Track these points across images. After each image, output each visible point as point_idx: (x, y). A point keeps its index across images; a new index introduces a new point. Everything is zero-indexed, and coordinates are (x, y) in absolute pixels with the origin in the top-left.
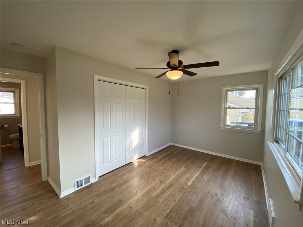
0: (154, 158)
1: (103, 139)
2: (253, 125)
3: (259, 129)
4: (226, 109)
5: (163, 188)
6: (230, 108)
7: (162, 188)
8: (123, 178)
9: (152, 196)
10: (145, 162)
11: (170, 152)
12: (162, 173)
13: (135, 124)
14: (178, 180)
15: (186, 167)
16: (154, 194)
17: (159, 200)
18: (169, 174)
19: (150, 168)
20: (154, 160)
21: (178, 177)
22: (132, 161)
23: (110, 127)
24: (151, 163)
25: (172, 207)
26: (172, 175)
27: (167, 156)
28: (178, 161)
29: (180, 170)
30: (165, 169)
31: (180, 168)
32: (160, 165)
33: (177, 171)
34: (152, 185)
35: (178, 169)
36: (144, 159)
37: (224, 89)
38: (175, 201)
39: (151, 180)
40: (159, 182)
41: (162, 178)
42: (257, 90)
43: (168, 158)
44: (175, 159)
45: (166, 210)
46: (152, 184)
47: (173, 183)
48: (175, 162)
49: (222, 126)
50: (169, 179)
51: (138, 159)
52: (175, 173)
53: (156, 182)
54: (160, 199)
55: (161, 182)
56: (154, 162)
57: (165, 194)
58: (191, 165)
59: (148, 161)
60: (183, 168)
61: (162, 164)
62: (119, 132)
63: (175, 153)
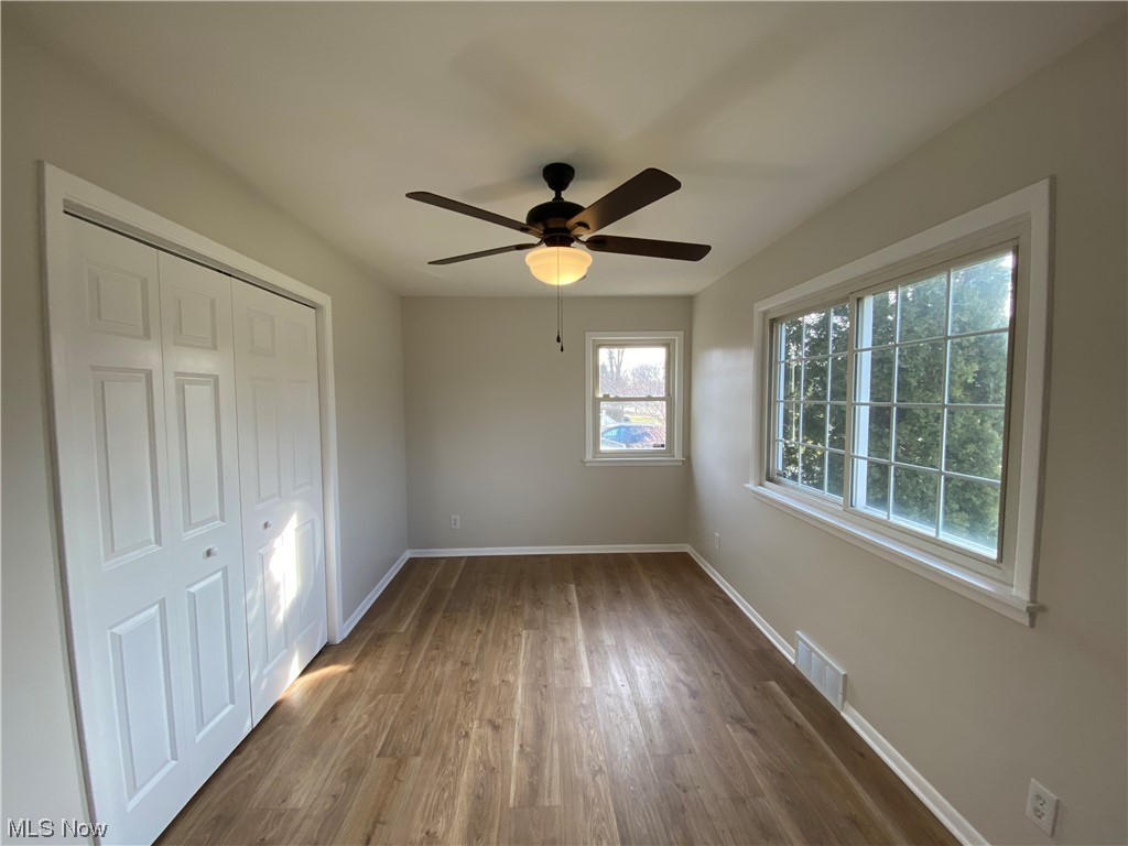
0: (379, 639)
1: (115, 630)
2: (663, 446)
3: (678, 455)
4: (596, 402)
5: (521, 746)
6: (606, 398)
7: (516, 749)
8: (296, 810)
9: (511, 805)
10: (351, 671)
11: (427, 590)
12: (469, 691)
13: (281, 497)
14: (545, 686)
15: (529, 625)
16: (512, 794)
17: (547, 805)
18: (496, 681)
19: (398, 689)
20: (390, 649)
21: (534, 676)
22: (280, 697)
23: (153, 538)
24: (384, 666)
25: (610, 798)
26: (511, 678)
27: (428, 611)
28: (486, 611)
29: (520, 644)
30: (465, 664)
31: (516, 639)
32: (433, 659)
33: (516, 654)
34: (469, 758)
35: (510, 643)
36: (334, 661)
37: (591, 337)
38: (600, 768)
39: (445, 739)
40: (489, 731)
41: (485, 705)
42: (668, 345)
43: (439, 616)
44: (472, 611)
45: (604, 824)
46: (465, 754)
47: (536, 706)
48: (482, 622)
49: (589, 457)
50: (512, 701)
51: (305, 672)
52: (516, 665)
53: (473, 736)
54: (549, 797)
55: (496, 728)
56: (398, 657)
57: (547, 765)
58: (539, 614)
59: (366, 663)
60: (524, 633)
61: (437, 649)
62: (209, 553)
63: (453, 586)
